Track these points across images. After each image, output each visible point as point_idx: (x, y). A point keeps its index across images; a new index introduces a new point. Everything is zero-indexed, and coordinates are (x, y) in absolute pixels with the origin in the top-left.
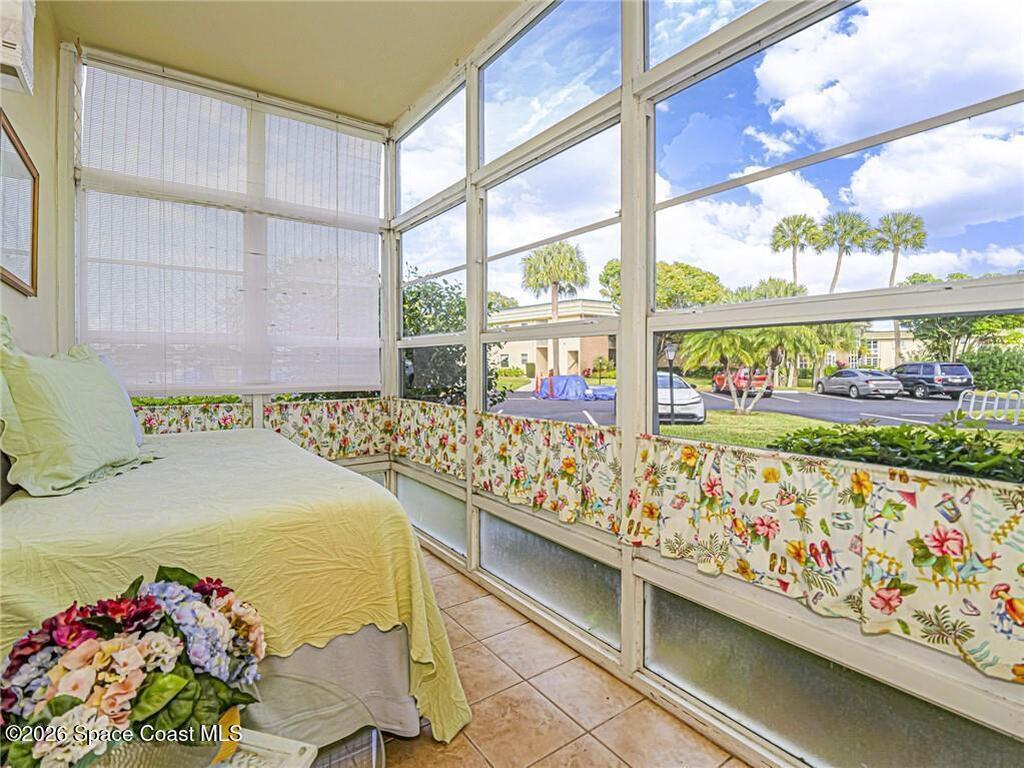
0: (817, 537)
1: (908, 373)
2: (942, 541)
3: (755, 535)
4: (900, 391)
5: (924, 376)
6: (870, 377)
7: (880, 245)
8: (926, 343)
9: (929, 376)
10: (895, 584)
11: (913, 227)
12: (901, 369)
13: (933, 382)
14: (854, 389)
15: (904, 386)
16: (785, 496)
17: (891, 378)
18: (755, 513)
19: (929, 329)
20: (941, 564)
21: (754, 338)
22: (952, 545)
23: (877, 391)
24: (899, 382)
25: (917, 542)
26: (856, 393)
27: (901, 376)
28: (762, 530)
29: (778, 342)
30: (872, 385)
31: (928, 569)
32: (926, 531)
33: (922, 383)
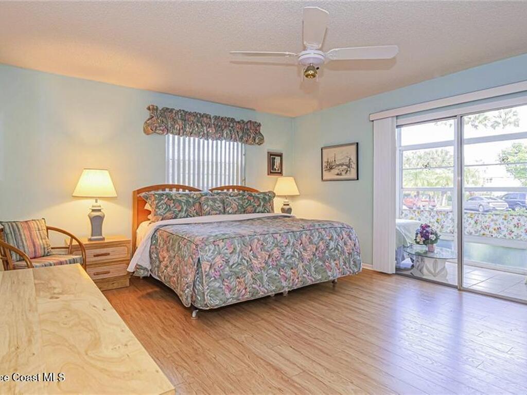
0: (499, 226)
1: (511, 198)
2: (518, 224)
3: (486, 228)
4: (507, 208)
5: (520, 200)
6: (490, 200)
7: (495, 125)
8: (521, 181)
9: (523, 200)
10: (511, 231)
11: (514, 115)
12: (506, 196)
13: (524, 203)
14: (481, 207)
15: (509, 205)
16: (492, 220)
17: (502, 201)
18: (486, 224)
19: (523, 174)
20: (518, 227)
21: (434, 180)
22: (519, 224)
23: (494, 208)
24: (506, 203)
25: (514, 225)
26: (482, 209)
27: (507, 200)
28: (487, 227)
29: (446, 183)
30: (491, 205)
31: (516, 228)
32: (516, 223)
33: (519, 204)
